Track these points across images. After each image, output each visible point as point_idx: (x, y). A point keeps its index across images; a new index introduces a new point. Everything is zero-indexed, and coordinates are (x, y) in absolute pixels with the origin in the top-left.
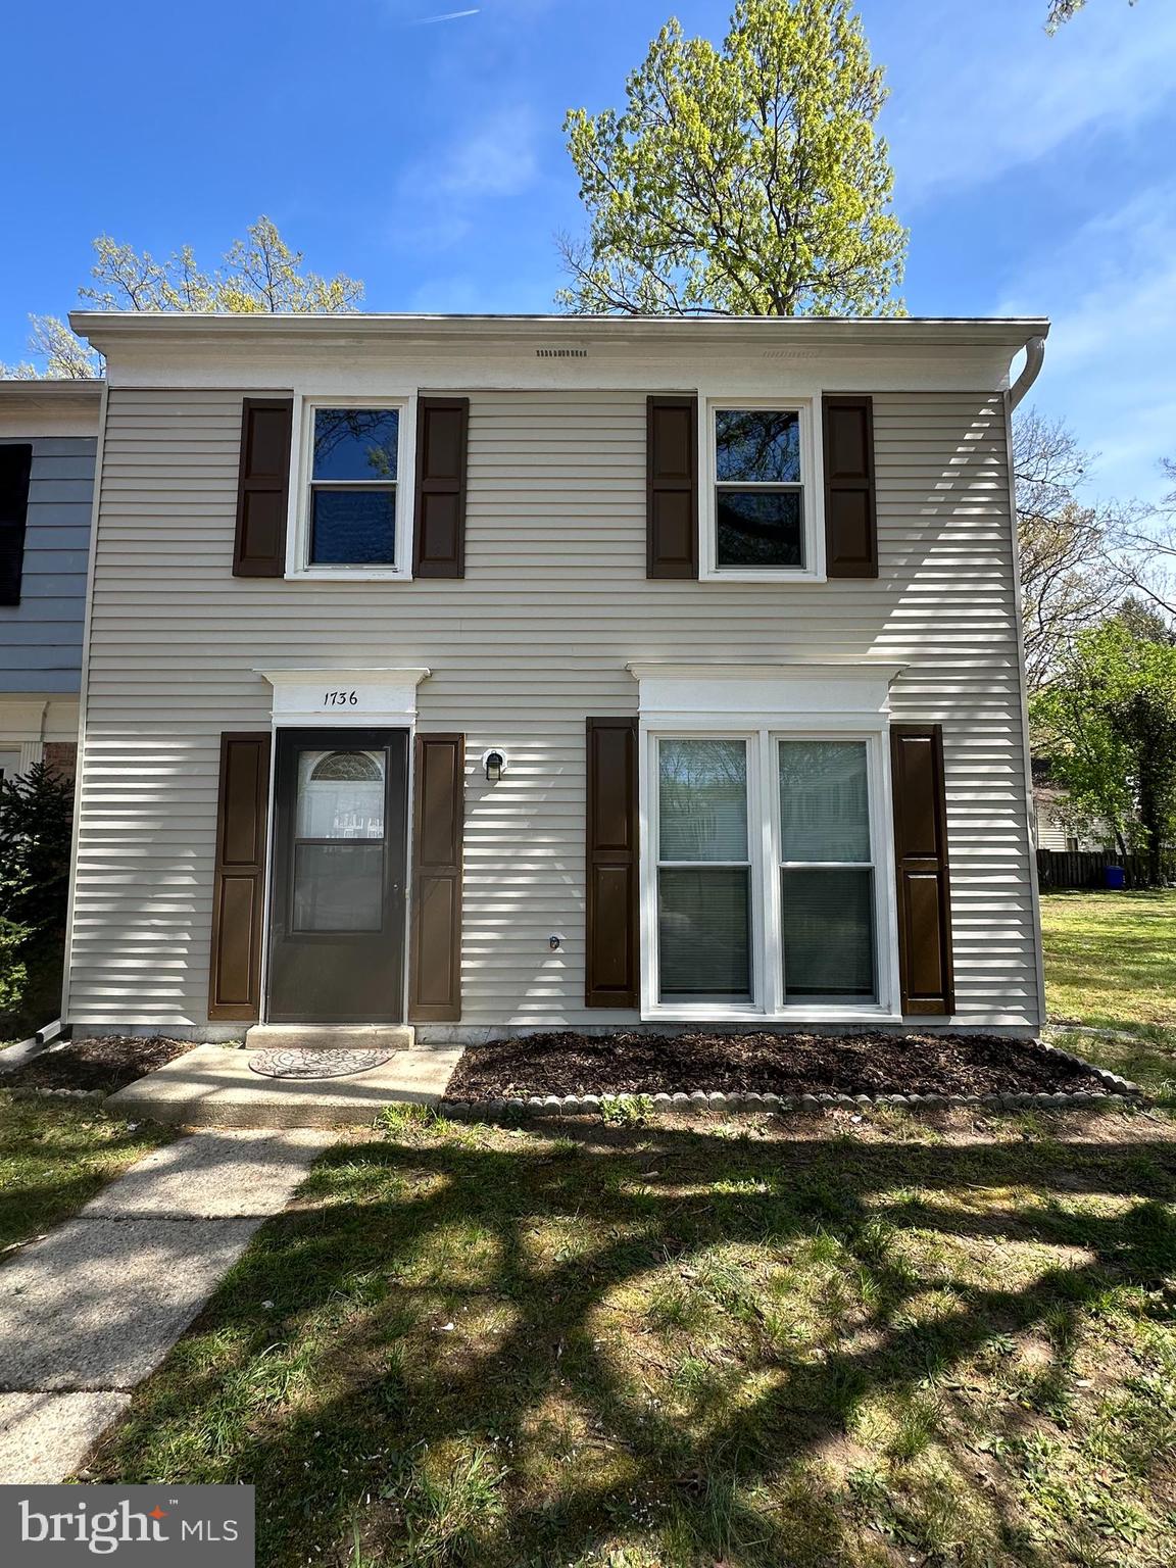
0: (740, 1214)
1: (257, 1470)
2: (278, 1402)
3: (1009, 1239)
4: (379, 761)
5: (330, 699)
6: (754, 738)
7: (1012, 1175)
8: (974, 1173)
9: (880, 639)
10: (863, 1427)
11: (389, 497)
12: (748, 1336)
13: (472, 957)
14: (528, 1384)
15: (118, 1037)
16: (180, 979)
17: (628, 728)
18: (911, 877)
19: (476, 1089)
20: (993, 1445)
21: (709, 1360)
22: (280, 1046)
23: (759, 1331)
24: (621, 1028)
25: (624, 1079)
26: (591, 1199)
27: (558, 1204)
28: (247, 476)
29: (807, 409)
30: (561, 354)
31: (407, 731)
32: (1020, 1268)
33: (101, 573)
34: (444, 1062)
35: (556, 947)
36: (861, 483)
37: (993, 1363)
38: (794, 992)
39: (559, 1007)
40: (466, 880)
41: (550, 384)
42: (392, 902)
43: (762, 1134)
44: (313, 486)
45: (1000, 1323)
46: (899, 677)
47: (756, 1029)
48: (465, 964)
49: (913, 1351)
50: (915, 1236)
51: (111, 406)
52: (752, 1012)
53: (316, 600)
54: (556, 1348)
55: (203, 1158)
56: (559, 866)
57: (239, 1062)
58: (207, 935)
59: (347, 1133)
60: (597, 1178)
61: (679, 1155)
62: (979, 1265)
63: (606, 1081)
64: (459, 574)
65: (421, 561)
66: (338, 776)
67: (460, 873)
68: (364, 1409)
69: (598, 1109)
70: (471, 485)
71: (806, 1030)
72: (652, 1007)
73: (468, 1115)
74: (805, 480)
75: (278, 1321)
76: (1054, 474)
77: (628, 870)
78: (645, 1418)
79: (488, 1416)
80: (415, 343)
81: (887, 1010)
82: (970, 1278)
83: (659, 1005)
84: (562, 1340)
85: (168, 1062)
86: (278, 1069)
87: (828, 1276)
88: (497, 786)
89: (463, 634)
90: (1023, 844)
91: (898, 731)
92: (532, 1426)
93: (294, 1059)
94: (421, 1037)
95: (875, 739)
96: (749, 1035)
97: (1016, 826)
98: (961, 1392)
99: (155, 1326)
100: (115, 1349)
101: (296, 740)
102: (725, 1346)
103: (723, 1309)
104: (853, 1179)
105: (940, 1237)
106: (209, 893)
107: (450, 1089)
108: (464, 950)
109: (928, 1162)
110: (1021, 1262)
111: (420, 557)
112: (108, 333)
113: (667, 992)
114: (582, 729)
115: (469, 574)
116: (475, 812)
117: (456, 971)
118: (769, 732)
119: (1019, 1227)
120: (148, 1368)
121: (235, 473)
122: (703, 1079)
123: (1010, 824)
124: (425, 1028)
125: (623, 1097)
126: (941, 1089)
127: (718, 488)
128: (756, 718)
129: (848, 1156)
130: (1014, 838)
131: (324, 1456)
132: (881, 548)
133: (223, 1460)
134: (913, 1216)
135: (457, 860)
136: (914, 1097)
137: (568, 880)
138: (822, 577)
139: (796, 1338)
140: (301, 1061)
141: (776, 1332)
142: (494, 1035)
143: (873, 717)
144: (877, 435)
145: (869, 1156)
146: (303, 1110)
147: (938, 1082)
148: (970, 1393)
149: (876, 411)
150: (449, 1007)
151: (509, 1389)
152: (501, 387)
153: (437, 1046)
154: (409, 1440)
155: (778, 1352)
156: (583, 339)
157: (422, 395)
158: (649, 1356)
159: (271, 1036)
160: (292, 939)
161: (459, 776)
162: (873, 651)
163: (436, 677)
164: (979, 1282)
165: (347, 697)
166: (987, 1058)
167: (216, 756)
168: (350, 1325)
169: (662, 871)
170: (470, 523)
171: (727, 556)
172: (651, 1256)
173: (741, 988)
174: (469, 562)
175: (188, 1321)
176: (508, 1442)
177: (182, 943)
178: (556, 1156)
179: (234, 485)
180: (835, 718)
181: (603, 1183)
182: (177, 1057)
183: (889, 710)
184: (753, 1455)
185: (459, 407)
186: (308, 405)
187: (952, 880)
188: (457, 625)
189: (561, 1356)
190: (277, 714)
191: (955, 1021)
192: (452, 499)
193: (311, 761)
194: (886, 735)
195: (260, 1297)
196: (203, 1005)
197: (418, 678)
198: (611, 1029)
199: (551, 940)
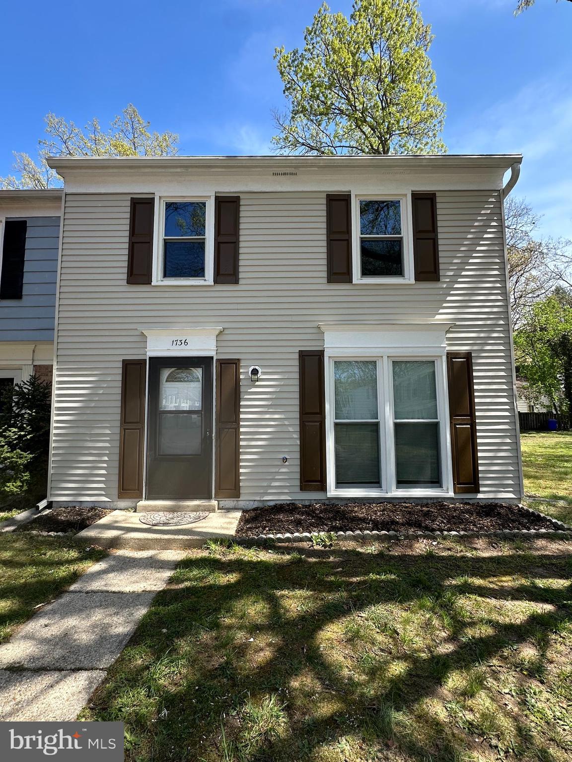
0: (383, 588)
1: (171, 703)
2: (176, 674)
3: (512, 599)
4: (198, 372)
5: (175, 343)
6: (380, 359)
7: (512, 569)
8: (493, 568)
9: (441, 311)
10: (450, 683)
11: (201, 245)
12: (392, 643)
13: (245, 467)
14: (292, 665)
15: (75, 507)
16: (104, 479)
17: (319, 355)
18: (457, 426)
19: (250, 531)
20: (511, 691)
21: (375, 654)
22: (153, 511)
23: (397, 641)
24: (317, 501)
25: (321, 525)
26: (311, 581)
27: (296, 584)
28: (133, 236)
29: (404, 199)
30: (285, 174)
31: (212, 358)
32: (518, 612)
33: (63, 283)
34: (233, 518)
35: (286, 462)
36: (431, 235)
37: (508, 654)
38: (402, 482)
39: (286, 491)
40: (242, 430)
41: (280, 189)
42: (206, 441)
43: (390, 551)
44: (165, 240)
45: (510, 637)
46: (451, 329)
47: (383, 501)
48: (241, 470)
49: (470, 649)
50: (467, 597)
51: (67, 202)
52: (381, 493)
53: (167, 295)
54: (303, 649)
55: (123, 564)
56: (286, 423)
57: (134, 519)
58: (117, 457)
59: (190, 552)
60: (313, 571)
61: (351, 561)
62: (499, 610)
63: (313, 526)
64: (236, 282)
65: (217, 276)
66: (180, 380)
67: (239, 426)
68: (217, 677)
69: (310, 540)
70: (242, 238)
71: (407, 501)
72: (333, 491)
73: (248, 544)
74: (404, 234)
75: (171, 638)
76: (521, 225)
77: (320, 424)
78: (348, 680)
79: (275, 679)
80: (213, 170)
81: (447, 491)
82: (495, 616)
83: (336, 489)
84: (306, 645)
85: (100, 519)
86: (154, 522)
87: (428, 616)
88: (256, 384)
89: (239, 311)
90: (512, 410)
91: (451, 356)
92: (296, 683)
93: (161, 517)
94: (221, 506)
95: (439, 360)
96: (380, 503)
97: (508, 401)
98: (494, 667)
99: (113, 641)
100: (96, 651)
101: (159, 363)
102: (382, 647)
103: (379, 631)
104: (435, 571)
105: (479, 599)
106: (117, 437)
107: (237, 531)
108: (241, 464)
109: (471, 563)
110: (518, 609)
111: (218, 273)
112: (66, 167)
113: (340, 482)
114: (297, 356)
115: (241, 282)
116: (246, 397)
117: (237, 474)
118: (388, 357)
119: (517, 594)
120: (113, 660)
121: (127, 234)
122: (359, 524)
123: (505, 400)
124: (223, 502)
125: (322, 533)
126: (475, 529)
127: (361, 238)
128: (382, 350)
129: (432, 561)
130: (507, 407)
131: (201, 697)
132: (441, 267)
133: (155, 699)
134: (466, 589)
135: (237, 420)
136: (462, 533)
137: (291, 429)
138: (413, 281)
139: (415, 644)
140: (164, 518)
141: (405, 642)
142: (256, 505)
143: (438, 349)
144: (439, 212)
145: (442, 560)
146: (168, 540)
147: (473, 525)
148: (498, 668)
149: (438, 200)
150: (234, 491)
151: (283, 667)
152: (256, 191)
153: (229, 510)
154: (239, 690)
155: (407, 650)
156: (296, 167)
157: (217, 195)
158: (347, 652)
159: (149, 506)
160: (159, 459)
161: (237, 380)
162: (438, 317)
163: (226, 332)
164: (499, 618)
165: (183, 342)
166: (496, 513)
167: (120, 371)
168: (205, 640)
169: (336, 424)
170: (241, 257)
171: (366, 272)
172: (343, 607)
173: (375, 481)
174: (241, 275)
175: (128, 638)
176: (286, 691)
177: (104, 462)
178: (292, 563)
179: (127, 240)
180: (420, 350)
181: (316, 574)
182: (104, 517)
183: (446, 346)
184: (400, 696)
185: (235, 200)
186: (162, 201)
187: (478, 428)
188: (235, 306)
189: (306, 652)
190: (150, 351)
191: (480, 496)
192: (232, 245)
193: (166, 373)
194: (444, 358)
195: (160, 627)
196: (115, 492)
197: (217, 332)
198: (312, 501)
199: (283, 459)
